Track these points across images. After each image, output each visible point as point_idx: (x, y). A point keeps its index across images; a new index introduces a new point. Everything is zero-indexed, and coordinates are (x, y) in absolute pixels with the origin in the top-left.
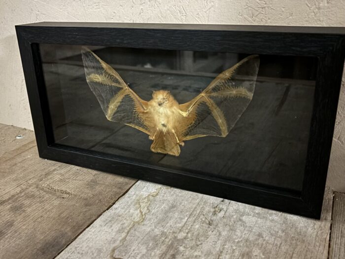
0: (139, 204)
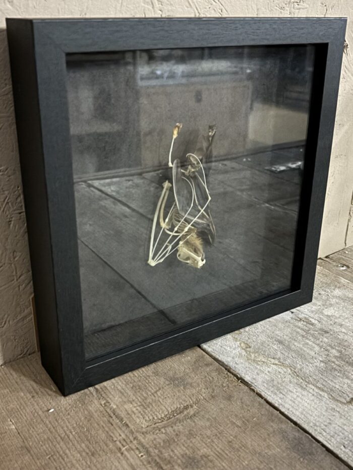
0: (259, 361)
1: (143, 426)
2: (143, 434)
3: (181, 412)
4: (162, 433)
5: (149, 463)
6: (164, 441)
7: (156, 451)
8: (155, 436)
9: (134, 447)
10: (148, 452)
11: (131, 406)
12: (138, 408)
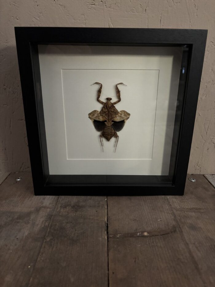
1: (178, 208)
2: (176, 210)
3: (196, 209)
4: (185, 213)
5: (174, 220)
6: (184, 216)
7: (179, 218)
8: (181, 213)
9: (170, 213)
10: (175, 216)
11: (176, 200)
12: (178, 202)
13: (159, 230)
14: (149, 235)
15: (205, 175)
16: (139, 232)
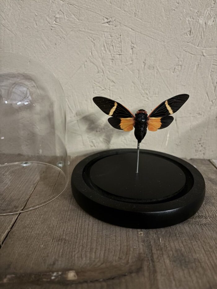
13: (104, 266)
14: (76, 278)
15: (211, 160)
16: (57, 271)
